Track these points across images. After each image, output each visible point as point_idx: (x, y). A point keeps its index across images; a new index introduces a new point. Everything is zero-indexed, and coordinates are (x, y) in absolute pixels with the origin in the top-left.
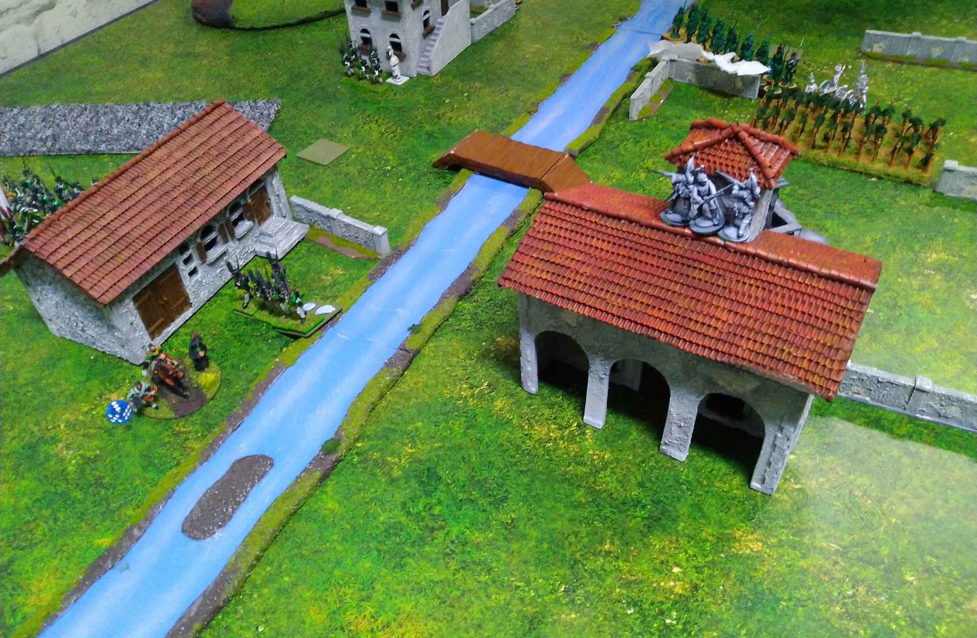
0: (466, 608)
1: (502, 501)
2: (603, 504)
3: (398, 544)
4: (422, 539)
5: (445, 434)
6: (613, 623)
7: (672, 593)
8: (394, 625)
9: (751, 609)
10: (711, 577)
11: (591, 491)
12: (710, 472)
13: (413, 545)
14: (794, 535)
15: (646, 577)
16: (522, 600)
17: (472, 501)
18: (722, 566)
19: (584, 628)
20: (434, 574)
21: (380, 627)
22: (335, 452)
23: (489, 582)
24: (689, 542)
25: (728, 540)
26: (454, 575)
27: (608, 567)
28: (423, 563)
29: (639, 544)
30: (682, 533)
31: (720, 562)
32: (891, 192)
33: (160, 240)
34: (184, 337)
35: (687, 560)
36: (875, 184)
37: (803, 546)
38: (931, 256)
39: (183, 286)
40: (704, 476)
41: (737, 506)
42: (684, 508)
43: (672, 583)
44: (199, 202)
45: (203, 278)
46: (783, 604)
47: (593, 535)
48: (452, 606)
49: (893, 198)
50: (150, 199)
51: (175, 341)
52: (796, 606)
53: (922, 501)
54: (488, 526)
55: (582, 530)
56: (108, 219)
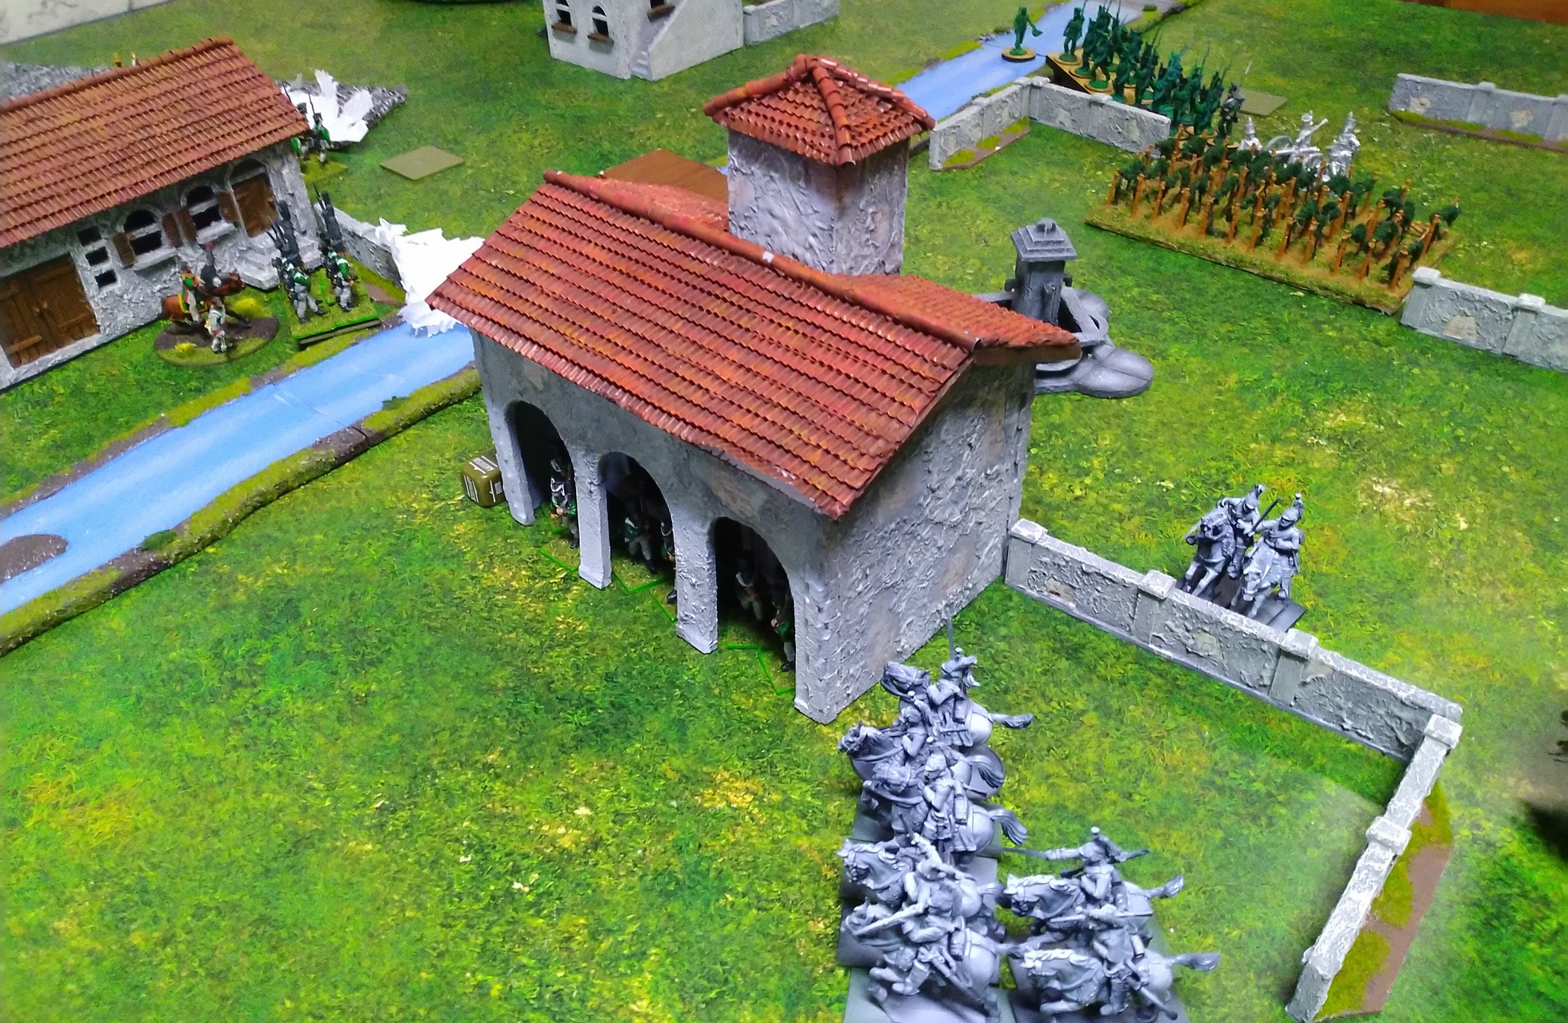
0: (212, 804)
1: (371, 664)
2: (527, 693)
3: (174, 694)
4: (213, 694)
5: (347, 556)
6: (426, 871)
7: (553, 844)
8: (93, 803)
9: (668, 895)
10: (634, 831)
11: (524, 675)
12: (735, 678)
13: (194, 701)
14: (813, 796)
15: (525, 812)
16: (305, 809)
17: (324, 656)
18: (662, 820)
19: (373, 870)
20: (197, 748)
21: (71, 802)
22: (161, 549)
23: (273, 775)
24: (631, 774)
25: (699, 782)
26: (228, 752)
27: (474, 786)
28: (194, 729)
29: (548, 761)
30: (627, 759)
31: (664, 814)
32: (1320, 316)
33: (40, 211)
34: (70, 373)
35: (611, 800)
36: (1298, 302)
37: (821, 816)
38: (1335, 418)
39: (83, 295)
40: (721, 681)
41: (748, 734)
42: (656, 723)
43: (562, 830)
44: (129, 171)
45: (126, 291)
46: (730, 899)
47: (480, 736)
48: (195, 796)
49: (1318, 324)
50: (47, 151)
51: (55, 376)
52: (749, 906)
53: (1083, 787)
54: (325, 696)
55: (470, 726)
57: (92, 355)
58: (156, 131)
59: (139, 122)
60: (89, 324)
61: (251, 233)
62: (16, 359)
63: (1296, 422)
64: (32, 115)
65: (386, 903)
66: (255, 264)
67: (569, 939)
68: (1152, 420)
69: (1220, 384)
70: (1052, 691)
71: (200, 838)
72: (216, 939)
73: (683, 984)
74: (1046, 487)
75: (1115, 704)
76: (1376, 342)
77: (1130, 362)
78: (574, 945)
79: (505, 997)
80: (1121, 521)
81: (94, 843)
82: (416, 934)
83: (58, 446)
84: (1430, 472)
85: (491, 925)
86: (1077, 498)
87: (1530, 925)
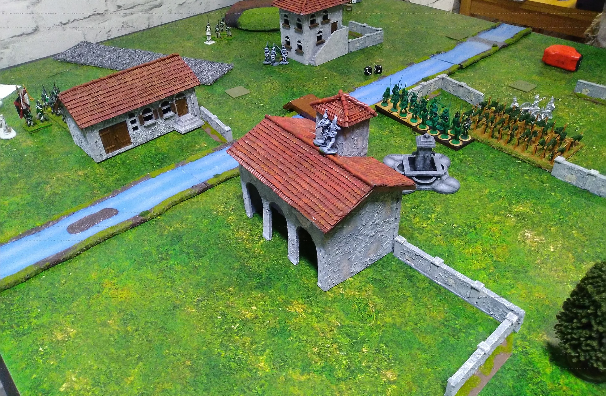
0: (152, 293)
1: (201, 257)
2: (243, 271)
3: (145, 260)
4: (156, 262)
5: (198, 223)
6: (208, 319)
7: (244, 316)
8: (120, 289)
9: (274, 335)
11: (243, 265)
12: (304, 273)
13: (150, 263)
14: (322, 312)
15: (238, 306)
16: (178, 297)
17: (188, 253)
19: (194, 317)
20: (150, 276)
21: (114, 288)
22: (145, 216)
23: (170, 287)
24: (269, 298)
25: (288, 304)
26: (158, 279)
27: (225, 297)
28: (150, 271)
29: (246, 293)
30: (269, 294)
31: (277, 312)
32: (525, 171)
33: (118, 108)
34: (122, 157)
35: (262, 306)
36: (519, 164)
37: (322, 318)
38: (519, 208)
39: (128, 133)
40: (300, 274)
41: (305, 291)
42: (279, 284)
43: (247, 313)
44: (145, 96)
45: (141, 132)
46: (291, 338)
47: (228, 282)
48: (148, 290)
49: (523, 174)
50: (122, 90)
51: (118, 157)
52: (296, 341)
53: (403, 320)
54: (187, 265)
55: (226, 278)
56: (99, 93)
57: (129, 151)
58: (154, 84)
59: (149, 81)
60: (129, 142)
61: (180, 115)
62: (107, 152)
63: (505, 209)
64: (119, 78)
65: (196, 327)
66: (180, 125)
67: (245, 343)
68: (456, 203)
69: (482, 192)
70: (400, 289)
71: (148, 302)
72: (149, 331)
73: (274, 360)
74: (415, 223)
75: (419, 295)
76: (542, 182)
77: (453, 182)
78: (246, 345)
79: (225, 357)
80: (436, 237)
81: (120, 300)
82: (204, 337)
83: (118, 180)
84: (547, 230)
85: (224, 336)
86: (424, 227)
87: (531, 379)
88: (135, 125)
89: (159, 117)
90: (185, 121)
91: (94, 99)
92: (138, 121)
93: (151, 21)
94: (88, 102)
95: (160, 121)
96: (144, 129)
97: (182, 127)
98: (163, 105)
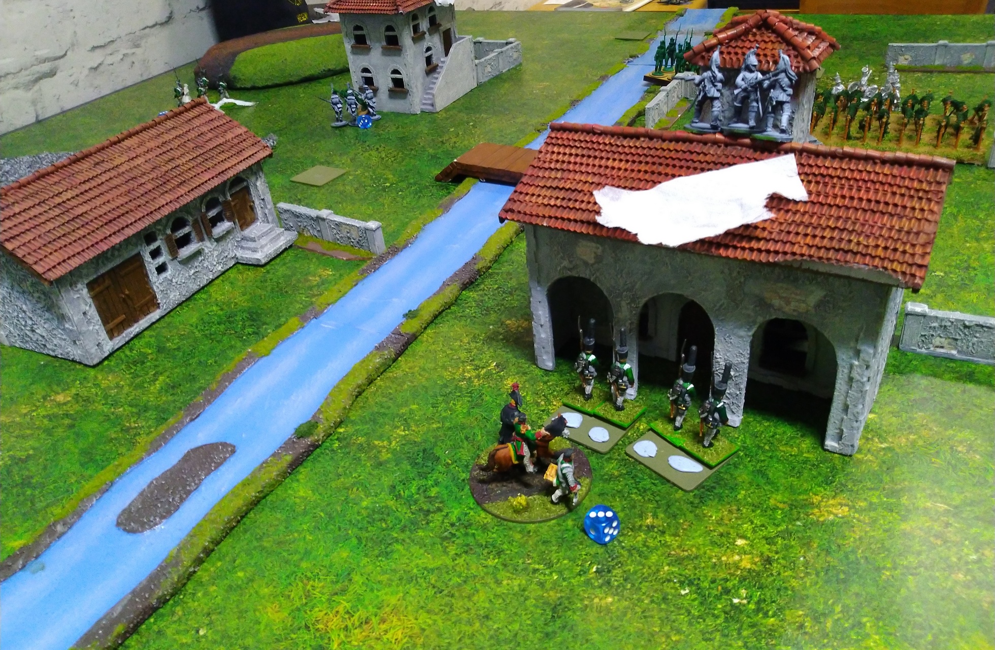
0: (469, 598)
2: (641, 476)
3: (384, 530)
4: (414, 523)
5: (444, 415)
6: (663, 606)
7: (738, 568)
8: (374, 620)
9: (844, 582)
10: (787, 548)
12: (773, 436)
13: (403, 530)
14: (887, 496)
15: (702, 552)
16: (542, 584)
18: (800, 535)
19: (625, 614)
20: (428, 561)
21: (357, 623)
22: (310, 435)
23: (500, 567)
24: (753, 511)
25: (804, 506)
26: (454, 560)
27: (651, 543)
28: (415, 549)
29: (691, 516)
30: (743, 502)
31: (798, 531)
33: (122, 222)
34: (148, 339)
35: (754, 531)
39: (148, 281)
40: (765, 441)
41: (810, 470)
43: (737, 557)
45: (174, 277)
46: (887, 573)
48: (451, 596)
50: (114, 183)
51: (139, 342)
56: (64, 197)
57: (157, 325)
58: (179, 162)
59: (166, 157)
60: (152, 303)
61: (243, 227)
62: (111, 334)
65: (653, 636)
66: (249, 249)
67: (802, 626)
70: (977, 402)
71: (477, 624)
78: (808, 630)
83: (173, 386)
85: (739, 631)
88: (160, 260)
89: (205, 236)
90: (260, 237)
91: (57, 211)
92: (164, 250)
93: (39, 106)
94: (43, 218)
95: (208, 246)
96: (179, 267)
97: (255, 250)
98: (211, 205)
